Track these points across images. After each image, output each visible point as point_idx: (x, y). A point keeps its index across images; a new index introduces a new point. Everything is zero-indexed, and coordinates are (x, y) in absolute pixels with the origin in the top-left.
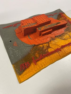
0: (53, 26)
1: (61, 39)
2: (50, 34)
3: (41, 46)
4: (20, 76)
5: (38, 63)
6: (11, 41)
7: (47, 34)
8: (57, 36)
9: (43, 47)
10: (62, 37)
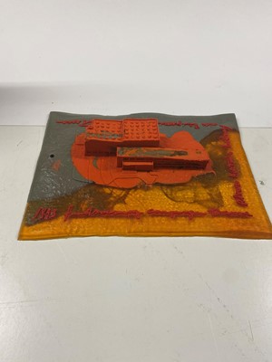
0: (158, 156)
1: (166, 195)
2: (145, 173)
3: (108, 191)
4: (26, 228)
5: (74, 220)
6: (52, 156)
7: (138, 171)
8: (162, 185)
9: (111, 194)
10: (172, 191)
